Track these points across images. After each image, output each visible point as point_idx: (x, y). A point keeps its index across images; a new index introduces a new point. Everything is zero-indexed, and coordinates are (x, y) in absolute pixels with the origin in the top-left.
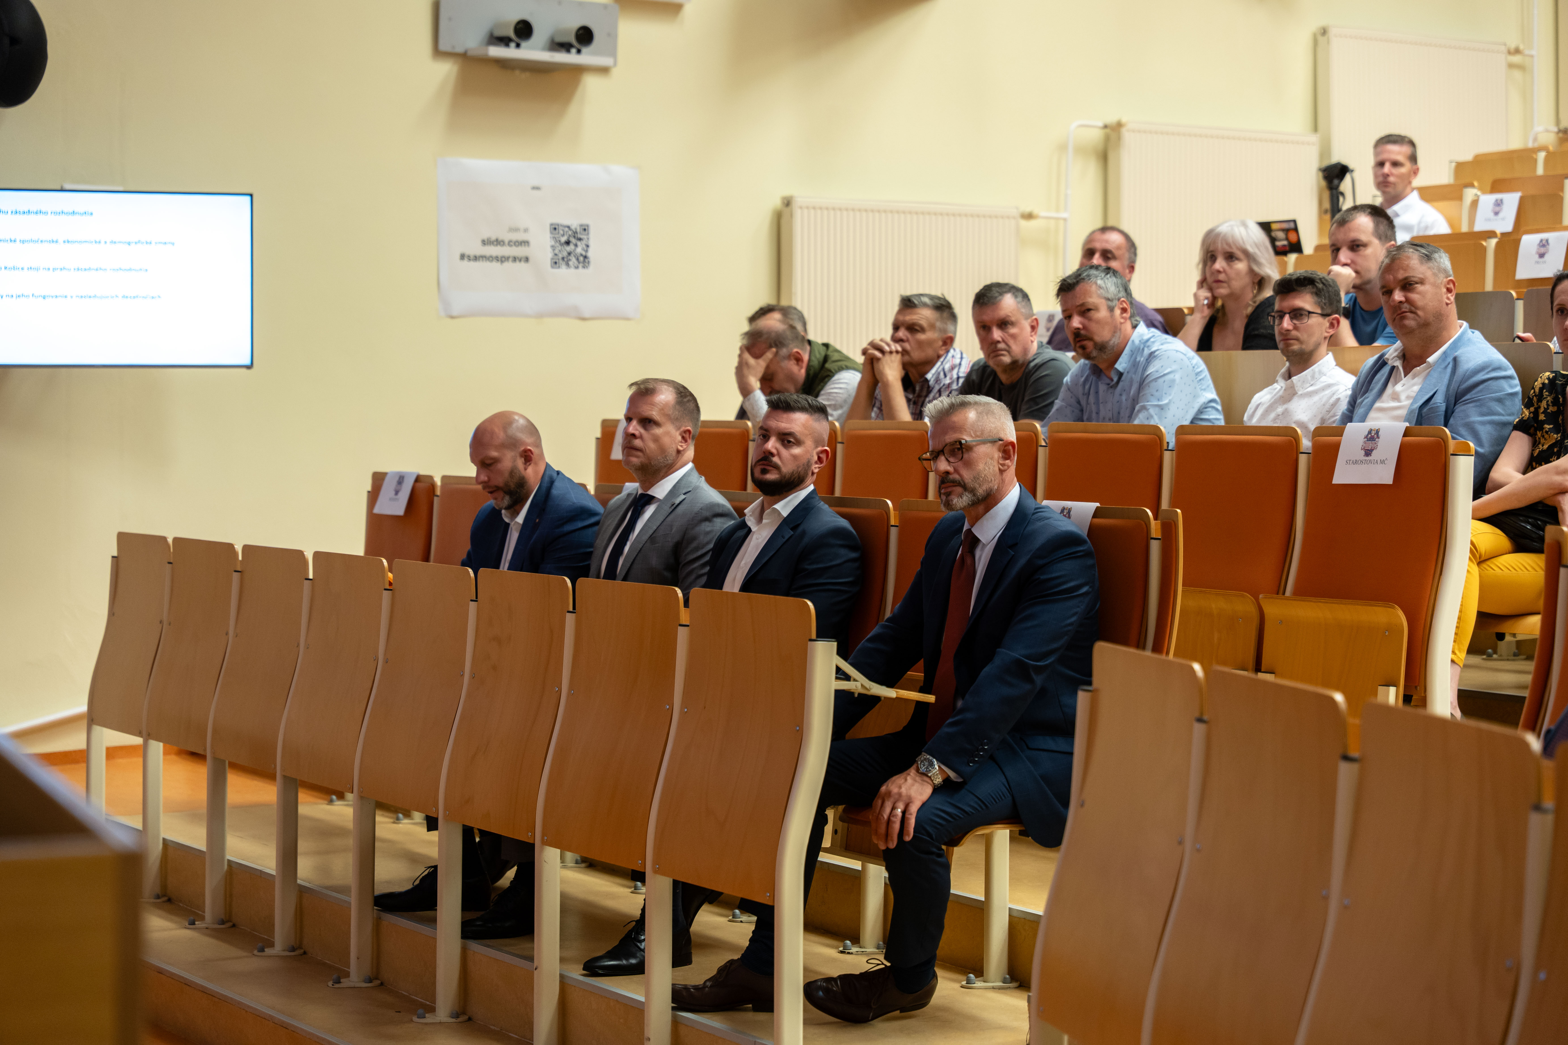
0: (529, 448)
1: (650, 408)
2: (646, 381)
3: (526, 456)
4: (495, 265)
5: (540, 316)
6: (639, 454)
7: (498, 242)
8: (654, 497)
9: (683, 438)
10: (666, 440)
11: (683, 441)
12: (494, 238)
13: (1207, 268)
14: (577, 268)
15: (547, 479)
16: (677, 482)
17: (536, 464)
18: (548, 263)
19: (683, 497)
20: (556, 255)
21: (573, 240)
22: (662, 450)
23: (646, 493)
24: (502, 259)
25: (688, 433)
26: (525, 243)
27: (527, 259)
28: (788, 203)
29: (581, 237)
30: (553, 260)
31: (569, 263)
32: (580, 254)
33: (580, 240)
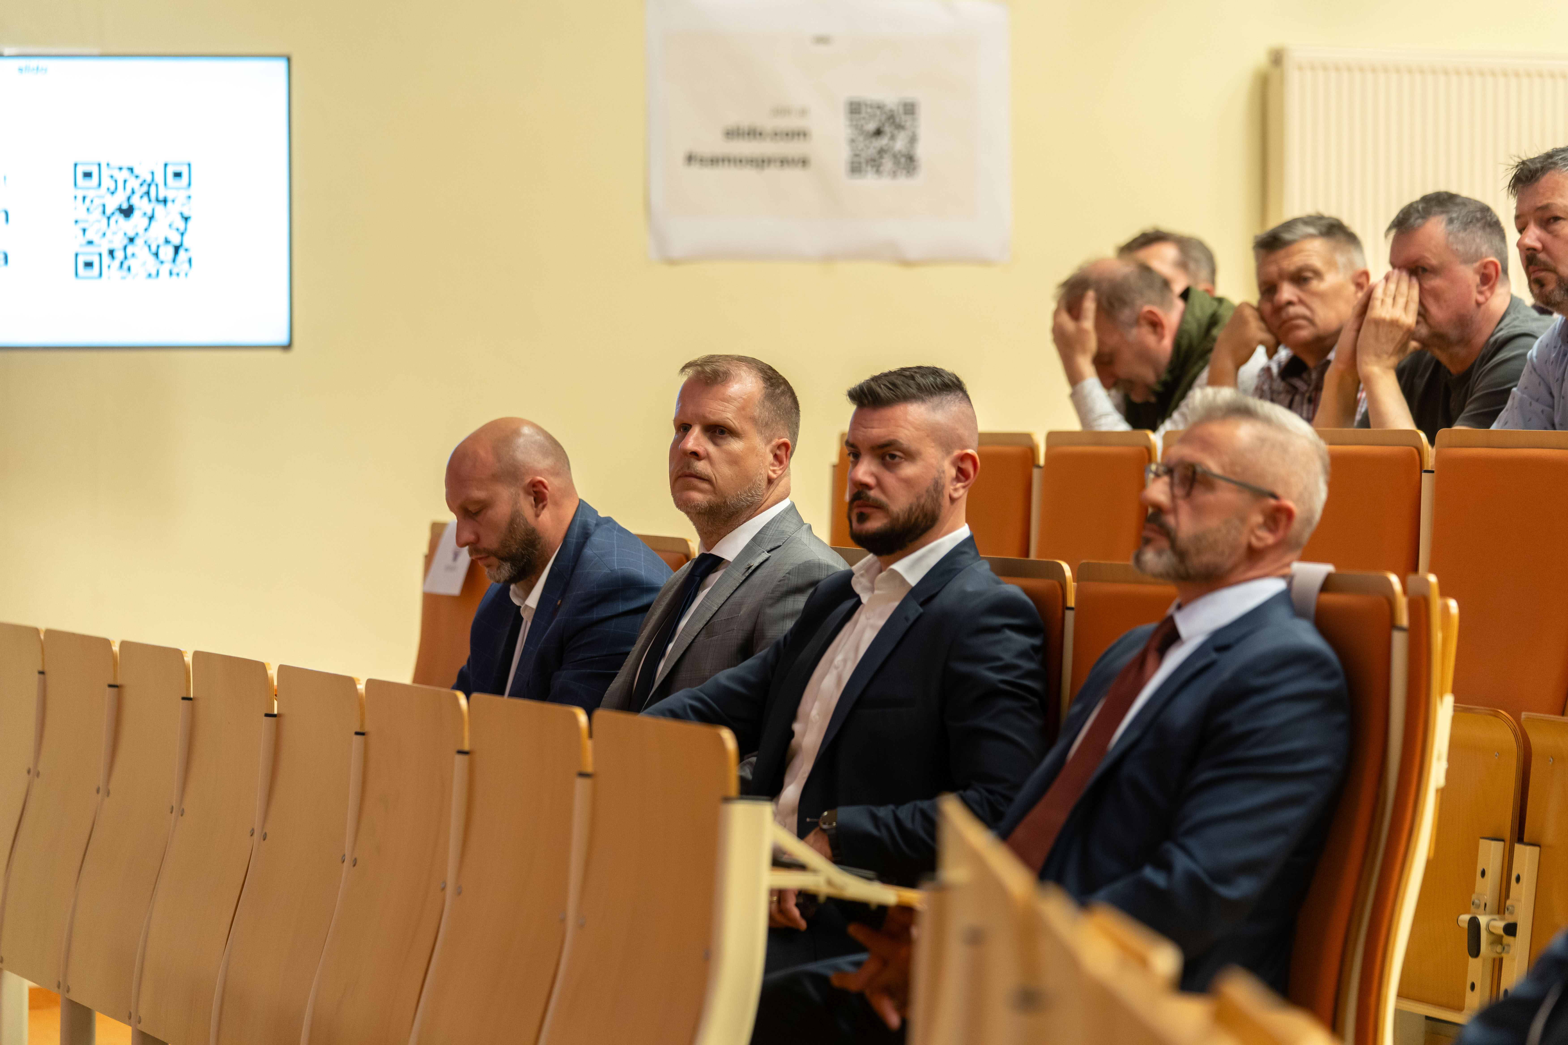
0: (539, 478)
1: (721, 408)
2: (710, 360)
3: (535, 492)
4: (749, 173)
5: (829, 258)
6: (705, 486)
7: (753, 133)
8: (724, 559)
9: (776, 456)
10: (752, 462)
11: (776, 463)
12: (744, 126)
14: (894, 174)
15: (576, 530)
16: (760, 532)
17: (557, 504)
18: (844, 167)
19: (766, 555)
20: (857, 156)
21: (888, 129)
22: (746, 478)
23: (708, 553)
24: (761, 163)
25: (784, 449)
26: (801, 134)
27: (804, 162)
28: (1277, 58)
29: (903, 124)
30: (852, 163)
31: (881, 169)
32: (900, 152)
33: (900, 127)
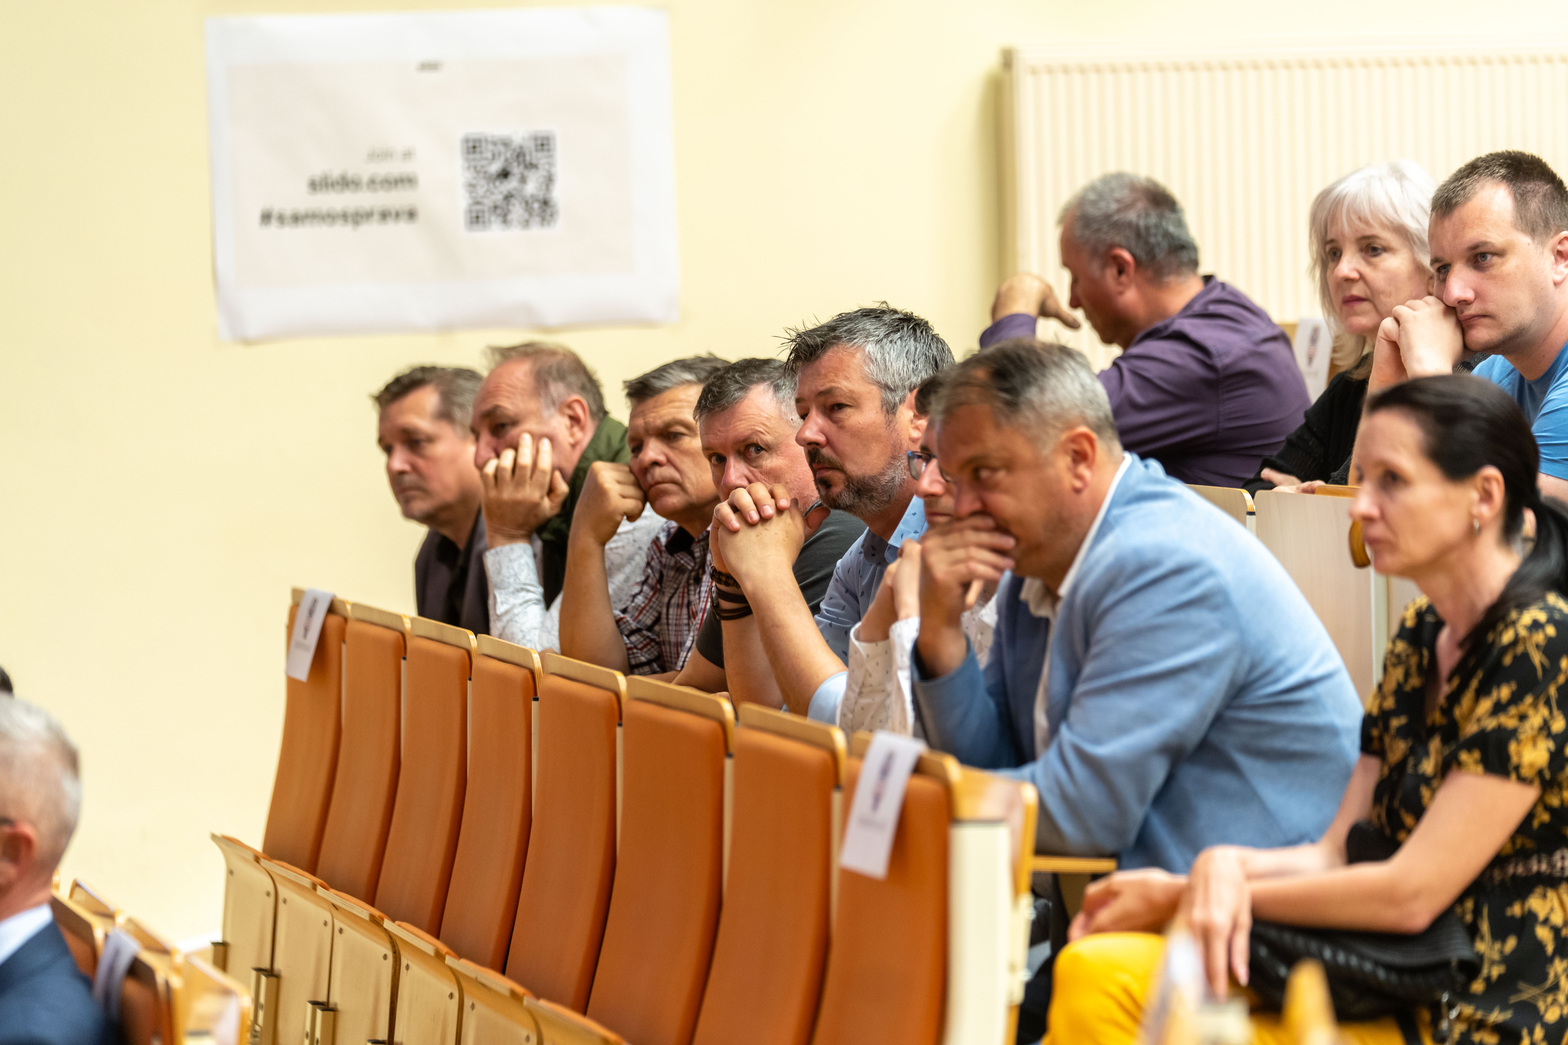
4: (342, 231)
7: (346, 183)
12: (335, 173)
13: (1329, 273)
14: (526, 224)
18: (460, 218)
20: (478, 203)
21: (516, 170)
24: (357, 218)
26: (407, 181)
27: (412, 215)
28: (1008, 60)
29: (534, 161)
30: (471, 211)
31: (510, 217)
32: (532, 196)
33: (532, 166)
